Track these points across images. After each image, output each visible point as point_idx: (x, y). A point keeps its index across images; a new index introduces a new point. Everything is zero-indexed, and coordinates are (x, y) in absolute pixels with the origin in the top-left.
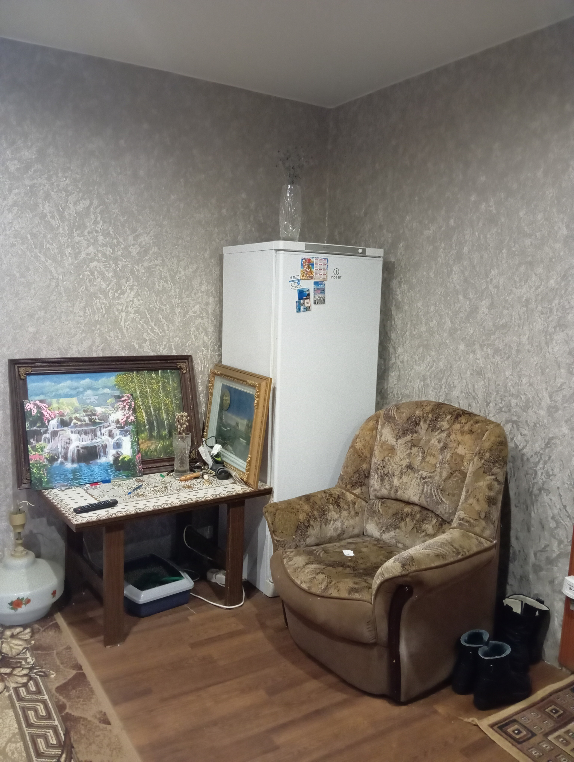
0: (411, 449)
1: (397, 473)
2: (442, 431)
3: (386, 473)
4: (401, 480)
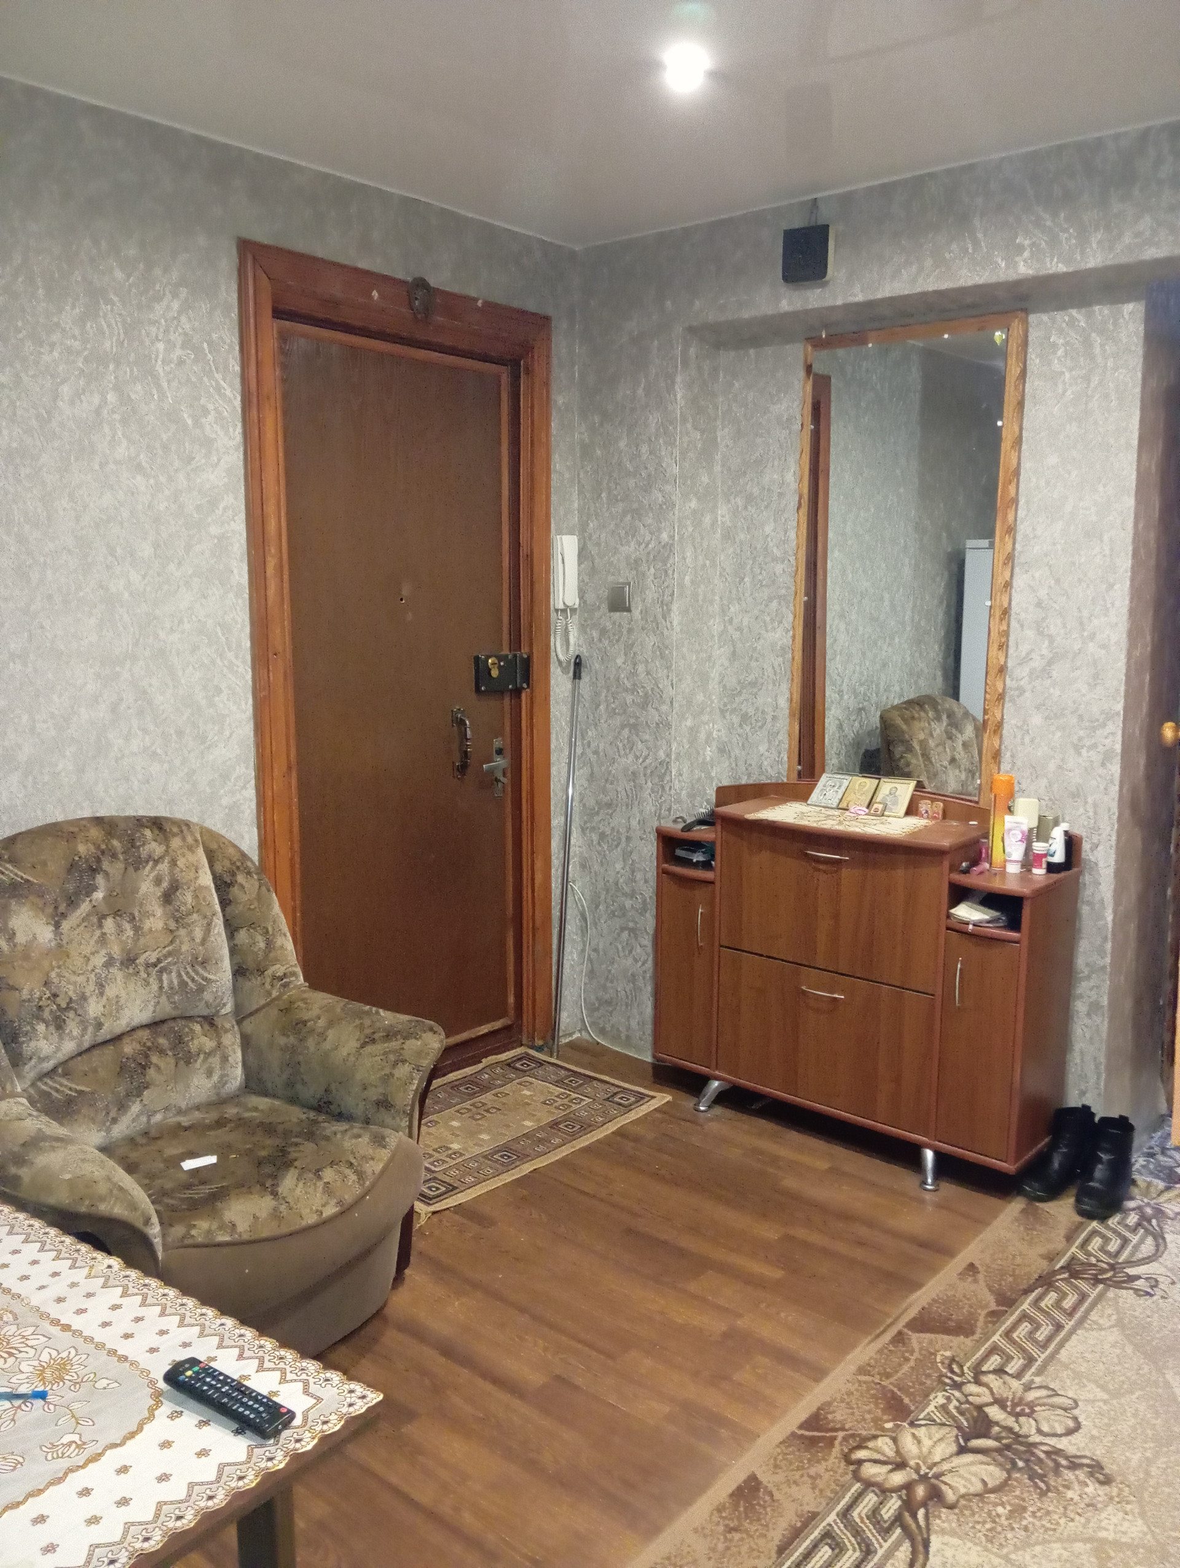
0: (100, 926)
1: (91, 987)
2: (156, 862)
3: (64, 1005)
4: (105, 998)
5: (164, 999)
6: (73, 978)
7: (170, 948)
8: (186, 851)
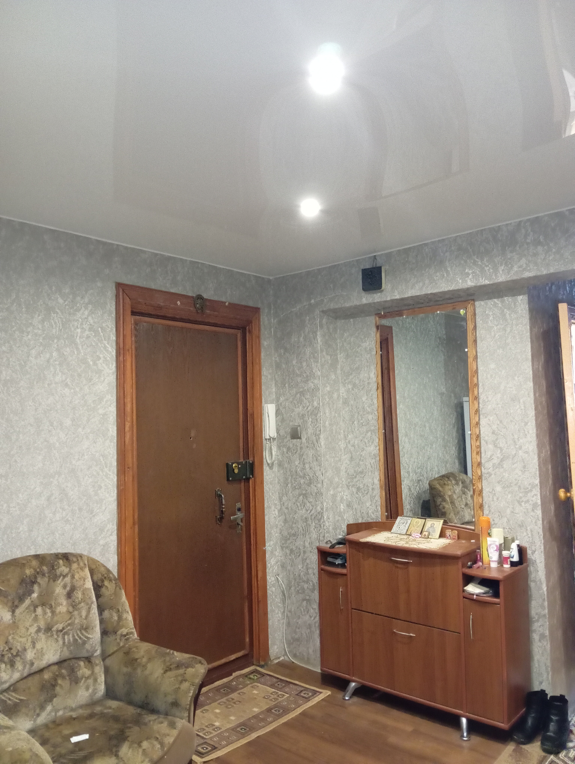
1: (29, 645)
5: (65, 648)
6: (21, 639)
7: (70, 622)
8: (79, 570)
